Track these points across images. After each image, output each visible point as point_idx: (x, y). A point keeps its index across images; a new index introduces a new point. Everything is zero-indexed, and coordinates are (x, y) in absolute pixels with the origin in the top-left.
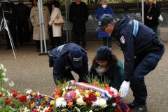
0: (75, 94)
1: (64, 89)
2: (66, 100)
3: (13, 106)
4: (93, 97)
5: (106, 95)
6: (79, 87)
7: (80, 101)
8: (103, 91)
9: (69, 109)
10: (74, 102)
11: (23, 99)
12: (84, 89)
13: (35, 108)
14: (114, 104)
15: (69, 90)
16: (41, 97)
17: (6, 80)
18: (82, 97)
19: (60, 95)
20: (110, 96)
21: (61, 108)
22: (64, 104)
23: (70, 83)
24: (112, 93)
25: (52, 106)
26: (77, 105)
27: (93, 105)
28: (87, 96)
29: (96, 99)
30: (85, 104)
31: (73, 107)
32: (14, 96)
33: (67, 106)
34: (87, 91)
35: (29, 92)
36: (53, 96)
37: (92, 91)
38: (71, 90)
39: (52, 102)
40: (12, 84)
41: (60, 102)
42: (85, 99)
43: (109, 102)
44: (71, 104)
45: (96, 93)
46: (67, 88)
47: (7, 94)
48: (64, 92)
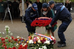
0: (37, 38)
1: (32, 37)
2: (33, 41)
3: (12, 43)
4: (44, 40)
5: (50, 39)
6: (39, 36)
7: (39, 41)
8: (48, 38)
9: (35, 44)
10: (37, 42)
11: (16, 40)
12: (41, 37)
13: (20, 44)
14: (53, 43)
15: (34, 37)
16: (23, 40)
17: (9, 32)
18: (40, 40)
19: (31, 39)
20: (51, 40)
21: (31, 44)
22: (33, 42)
23: (35, 34)
24: (52, 38)
25: (27, 43)
26: (38, 43)
27: (44, 43)
28: (42, 40)
29: (46, 41)
30: (41, 43)
31: (36, 44)
32: (12, 39)
33: (34, 43)
34: (42, 38)
35: (18, 37)
36: (28, 39)
37: (44, 38)
38: (35, 37)
39: (28, 42)
40: (12, 34)
41: (31, 42)
42: (41, 41)
43: (51, 42)
44: (35, 42)
45: (46, 38)
46: (34, 36)
47: (9, 38)
48: (33, 38)
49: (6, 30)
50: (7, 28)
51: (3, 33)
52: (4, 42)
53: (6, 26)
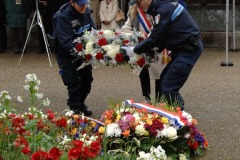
0: (134, 119)
1: (118, 112)
2: (121, 127)
3: (48, 132)
4: (158, 125)
5: (176, 122)
6: (139, 110)
7: (140, 129)
8: (172, 116)
9: (125, 139)
10: (132, 130)
11: (62, 124)
12: (146, 113)
13: (77, 135)
14: (188, 136)
15: (125, 113)
16: (86, 122)
17: (39, 96)
18: (143, 124)
19: (113, 119)
20: (182, 124)
21: (114, 138)
22: (118, 132)
23: (127, 103)
24: (184, 119)
25: (101, 134)
26: (135, 135)
27: (158, 135)
28: (151, 123)
29: (163, 128)
30: (147, 133)
31: (131, 138)
32: (50, 118)
33: (122, 136)
34: (150, 116)
35: (69, 113)
36: (103, 121)
37: (157, 116)
38: (128, 113)
39: (101, 130)
40: (47, 103)
41: (112, 129)
42: (147, 127)
43: (181, 132)
44: (127, 132)
45: (163, 119)
46: (122, 110)
47: (40, 115)
48: (119, 117)
49: (27, 87)
50: (33, 84)
51: (19, 99)
52: (22, 131)
53: (29, 76)
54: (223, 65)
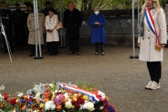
0: (64, 97)
1: (53, 93)
2: (55, 103)
4: (81, 100)
5: (93, 98)
6: (68, 91)
7: (69, 104)
8: (91, 95)
9: (58, 111)
10: (63, 105)
12: (73, 93)
14: (102, 108)
15: (58, 93)
18: (70, 100)
19: (50, 98)
20: (98, 100)
21: (50, 111)
22: (53, 107)
23: (60, 86)
24: (99, 97)
25: (41, 109)
26: (65, 108)
27: (81, 108)
28: (76, 100)
29: (84, 103)
30: (73, 107)
31: (61, 110)
32: (6, 99)
33: (56, 109)
34: (76, 95)
35: (20, 95)
37: (80, 95)
38: (60, 93)
39: (41, 105)
40: (2, 88)
41: (49, 105)
42: (73, 103)
43: (97, 105)
44: (60, 107)
45: (84, 96)
46: (56, 91)
48: (54, 96)
54: (131, 57)
